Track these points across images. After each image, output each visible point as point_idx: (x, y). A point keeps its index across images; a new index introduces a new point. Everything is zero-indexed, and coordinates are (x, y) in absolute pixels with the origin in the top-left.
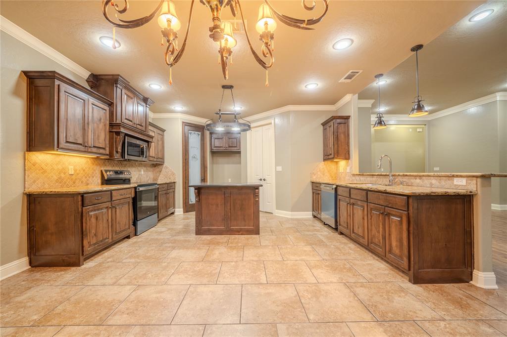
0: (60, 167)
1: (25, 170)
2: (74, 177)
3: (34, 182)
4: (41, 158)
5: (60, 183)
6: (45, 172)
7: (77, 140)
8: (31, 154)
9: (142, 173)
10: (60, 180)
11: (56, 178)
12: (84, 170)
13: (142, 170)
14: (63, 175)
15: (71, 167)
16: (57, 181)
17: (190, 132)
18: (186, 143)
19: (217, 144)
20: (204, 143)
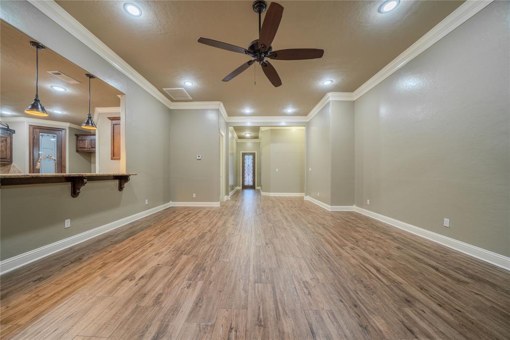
17: (41, 134)
18: (34, 143)
19: (81, 145)
20: (63, 146)
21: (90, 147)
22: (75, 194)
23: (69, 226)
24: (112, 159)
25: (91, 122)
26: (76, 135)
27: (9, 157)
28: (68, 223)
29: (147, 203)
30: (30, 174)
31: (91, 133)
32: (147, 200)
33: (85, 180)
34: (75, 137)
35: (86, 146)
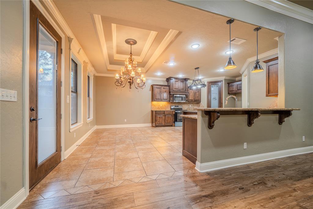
0: (158, 105)
1: (151, 106)
2: (162, 107)
3: (153, 108)
4: (154, 103)
6: (155, 106)
9: (190, 106)
10: (158, 108)
12: (165, 105)
13: (190, 105)
15: (161, 105)
17: (212, 86)
18: (209, 92)
19: (231, 89)
20: (221, 91)
21: (237, 90)
22: (250, 124)
23: (246, 148)
24: (267, 96)
25: (259, 66)
26: (228, 83)
27: (200, 99)
28: (245, 146)
29: (304, 140)
30: (208, 108)
31: (236, 80)
32: (304, 137)
33: (259, 114)
34: (227, 85)
35: (234, 90)
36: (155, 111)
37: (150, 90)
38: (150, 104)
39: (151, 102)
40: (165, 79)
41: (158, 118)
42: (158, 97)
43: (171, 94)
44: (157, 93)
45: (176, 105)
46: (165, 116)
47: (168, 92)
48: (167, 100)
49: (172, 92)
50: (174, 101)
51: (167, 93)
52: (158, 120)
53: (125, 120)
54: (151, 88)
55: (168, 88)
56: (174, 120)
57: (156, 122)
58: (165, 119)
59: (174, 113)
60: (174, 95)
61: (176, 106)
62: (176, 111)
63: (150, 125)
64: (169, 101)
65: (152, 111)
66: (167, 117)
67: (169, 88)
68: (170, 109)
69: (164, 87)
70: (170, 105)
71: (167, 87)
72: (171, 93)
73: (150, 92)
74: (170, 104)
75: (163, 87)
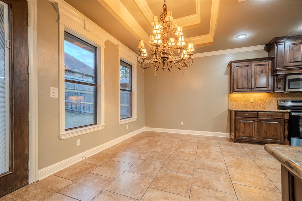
0: (245, 99)
1: (229, 101)
2: (254, 104)
3: (232, 105)
4: (236, 96)
5: (245, 106)
6: (237, 101)
7: (244, 86)
8: (231, 94)
10: (245, 105)
11: (243, 104)
12: (262, 100)
14: (247, 103)
15: (252, 99)
16: (243, 105)
36: (235, 111)
37: (226, 74)
38: (227, 98)
39: (227, 95)
40: (262, 47)
41: (242, 125)
42: (242, 84)
43: (277, 76)
44: (240, 75)
45: (294, 99)
46: (260, 121)
47: (270, 71)
48: (266, 89)
49: (281, 70)
50: (288, 90)
51: (267, 73)
52: (242, 130)
53: (182, 124)
54: (229, 69)
55: (270, 62)
56: (287, 133)
57: (237, 133)
58: (258, 129)
59: (287, 117)
60: (288, 77)
61: (296, 101)
62: (293, 114)
63: (226, 135)
64: (273, 91)
65: (230, 111)
66: (264, 125)
67: (273, 63)
68: (276, 107)
69: (258, 63)
70: (275, 98)
71: (267, 62)
72: (278, 73)
73: (227, 77)
74: (276, 96)
75: (253, 65)
